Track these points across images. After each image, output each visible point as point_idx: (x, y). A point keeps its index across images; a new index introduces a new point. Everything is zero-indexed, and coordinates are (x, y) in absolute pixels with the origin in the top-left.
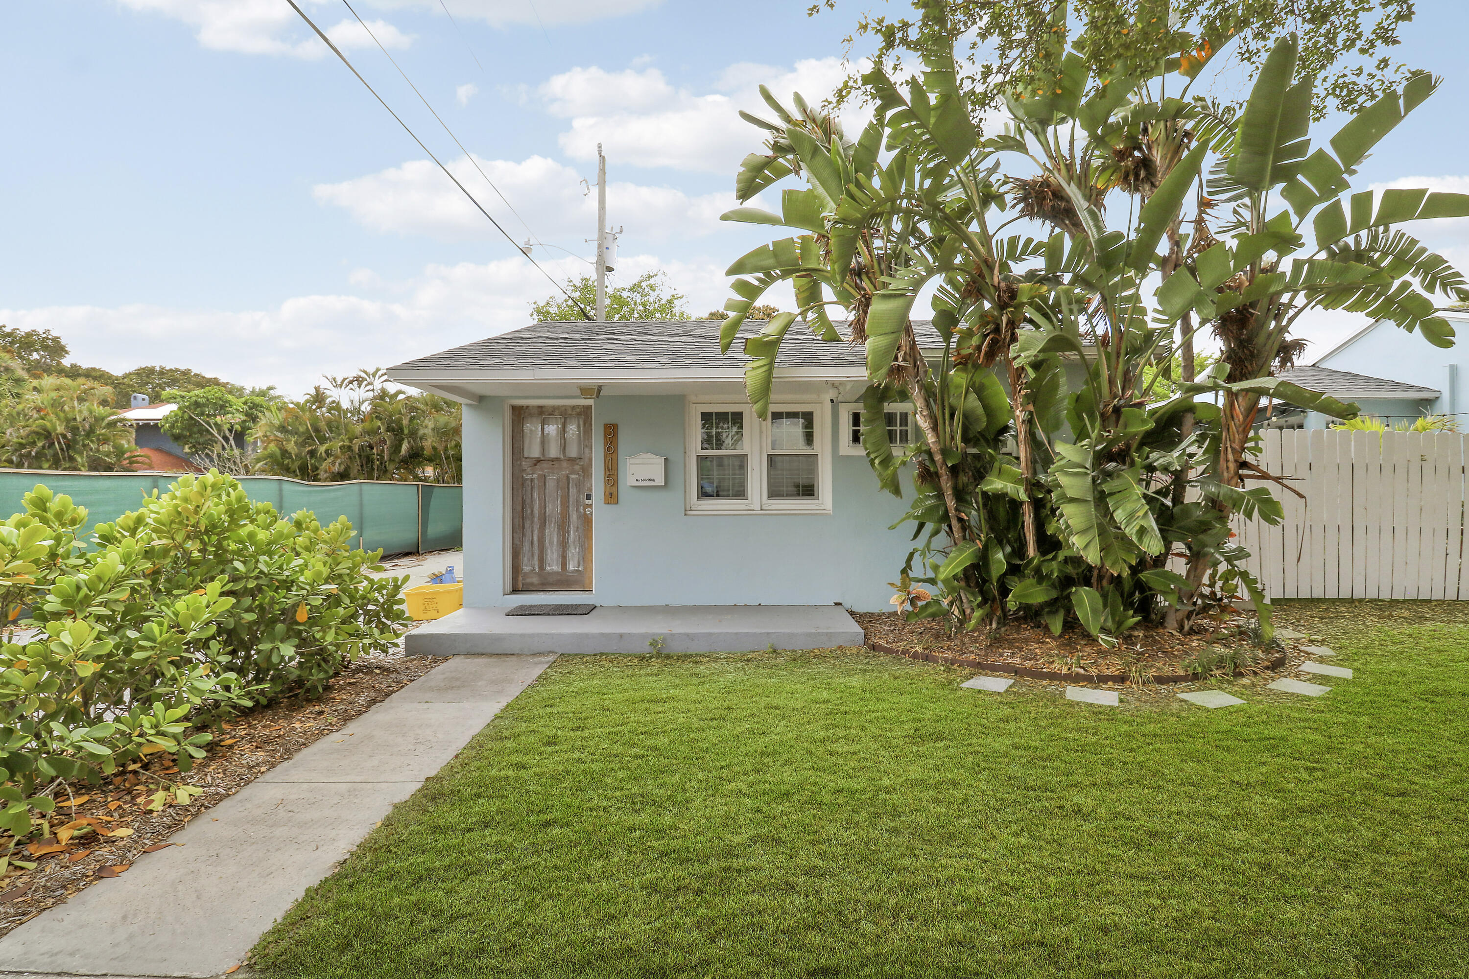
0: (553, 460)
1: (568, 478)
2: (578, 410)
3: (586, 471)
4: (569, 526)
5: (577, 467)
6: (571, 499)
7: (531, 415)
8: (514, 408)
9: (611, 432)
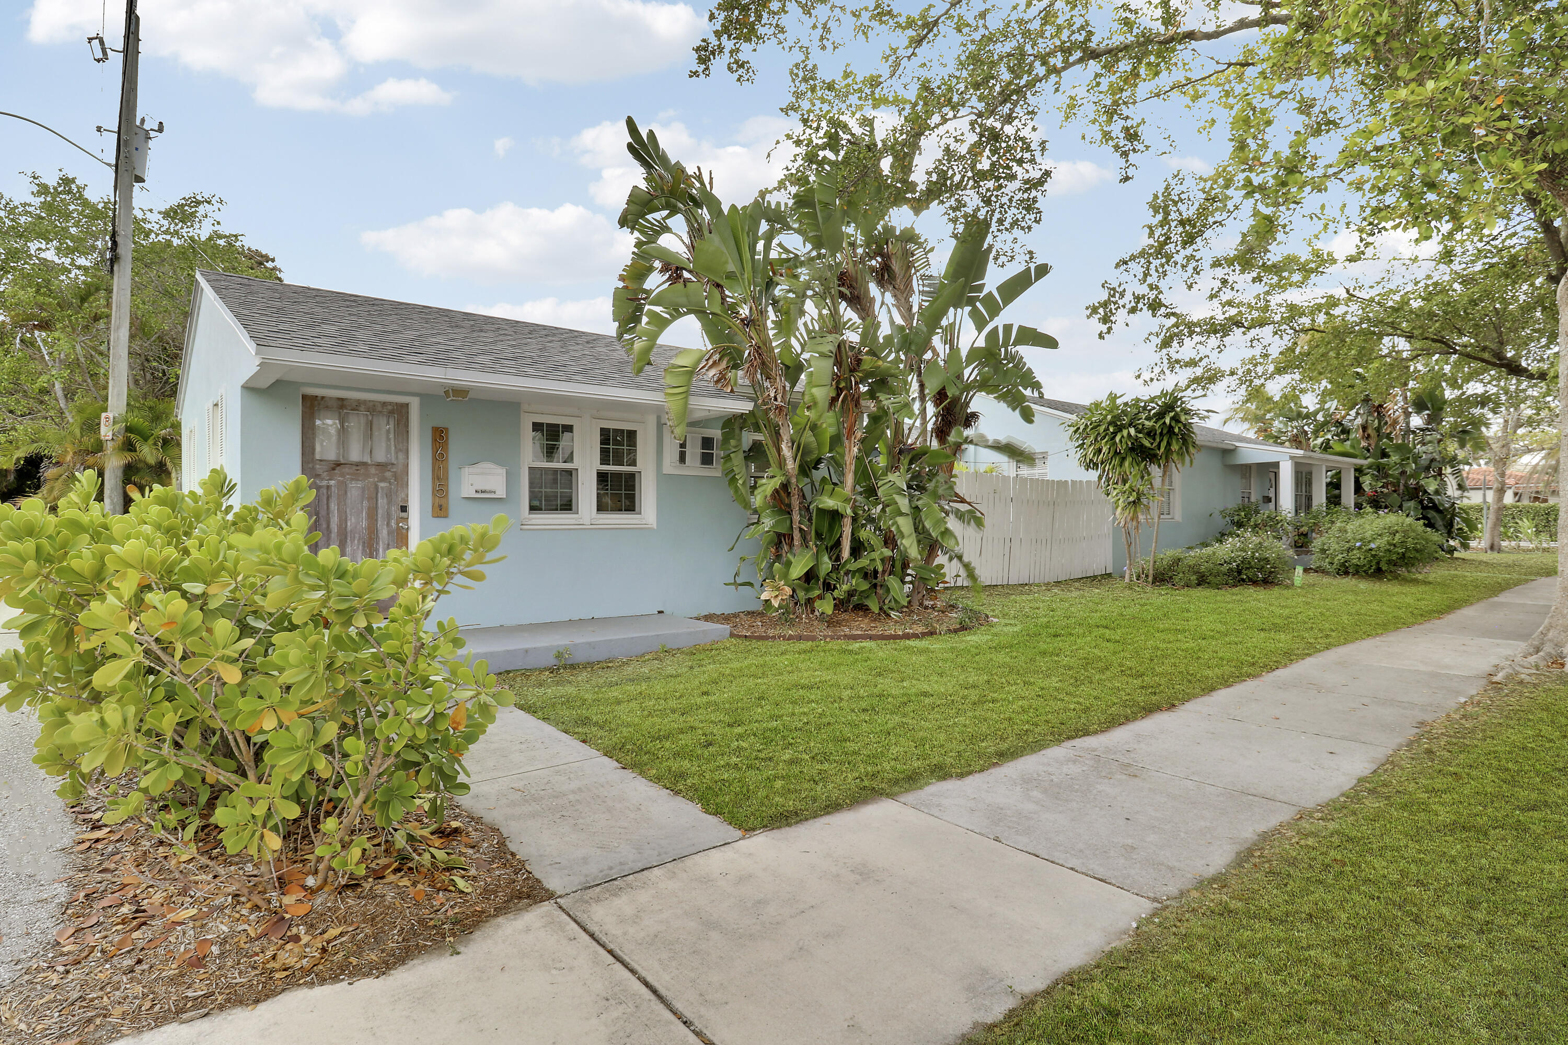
0: (357, 464)
1: (377, 488)
2: (390, 407)
3: (401, 479)
4: (378, 543)
5: (388, 474)
6: (380, 511)
7: (327, 407)
8: (305, 397)
9: (439, 437)
